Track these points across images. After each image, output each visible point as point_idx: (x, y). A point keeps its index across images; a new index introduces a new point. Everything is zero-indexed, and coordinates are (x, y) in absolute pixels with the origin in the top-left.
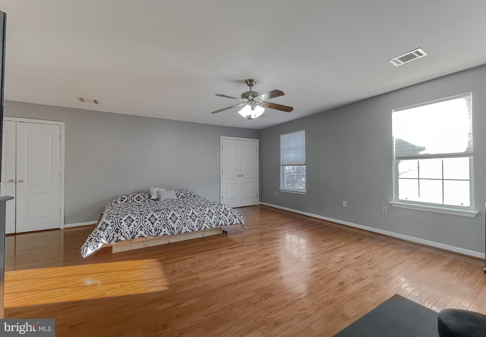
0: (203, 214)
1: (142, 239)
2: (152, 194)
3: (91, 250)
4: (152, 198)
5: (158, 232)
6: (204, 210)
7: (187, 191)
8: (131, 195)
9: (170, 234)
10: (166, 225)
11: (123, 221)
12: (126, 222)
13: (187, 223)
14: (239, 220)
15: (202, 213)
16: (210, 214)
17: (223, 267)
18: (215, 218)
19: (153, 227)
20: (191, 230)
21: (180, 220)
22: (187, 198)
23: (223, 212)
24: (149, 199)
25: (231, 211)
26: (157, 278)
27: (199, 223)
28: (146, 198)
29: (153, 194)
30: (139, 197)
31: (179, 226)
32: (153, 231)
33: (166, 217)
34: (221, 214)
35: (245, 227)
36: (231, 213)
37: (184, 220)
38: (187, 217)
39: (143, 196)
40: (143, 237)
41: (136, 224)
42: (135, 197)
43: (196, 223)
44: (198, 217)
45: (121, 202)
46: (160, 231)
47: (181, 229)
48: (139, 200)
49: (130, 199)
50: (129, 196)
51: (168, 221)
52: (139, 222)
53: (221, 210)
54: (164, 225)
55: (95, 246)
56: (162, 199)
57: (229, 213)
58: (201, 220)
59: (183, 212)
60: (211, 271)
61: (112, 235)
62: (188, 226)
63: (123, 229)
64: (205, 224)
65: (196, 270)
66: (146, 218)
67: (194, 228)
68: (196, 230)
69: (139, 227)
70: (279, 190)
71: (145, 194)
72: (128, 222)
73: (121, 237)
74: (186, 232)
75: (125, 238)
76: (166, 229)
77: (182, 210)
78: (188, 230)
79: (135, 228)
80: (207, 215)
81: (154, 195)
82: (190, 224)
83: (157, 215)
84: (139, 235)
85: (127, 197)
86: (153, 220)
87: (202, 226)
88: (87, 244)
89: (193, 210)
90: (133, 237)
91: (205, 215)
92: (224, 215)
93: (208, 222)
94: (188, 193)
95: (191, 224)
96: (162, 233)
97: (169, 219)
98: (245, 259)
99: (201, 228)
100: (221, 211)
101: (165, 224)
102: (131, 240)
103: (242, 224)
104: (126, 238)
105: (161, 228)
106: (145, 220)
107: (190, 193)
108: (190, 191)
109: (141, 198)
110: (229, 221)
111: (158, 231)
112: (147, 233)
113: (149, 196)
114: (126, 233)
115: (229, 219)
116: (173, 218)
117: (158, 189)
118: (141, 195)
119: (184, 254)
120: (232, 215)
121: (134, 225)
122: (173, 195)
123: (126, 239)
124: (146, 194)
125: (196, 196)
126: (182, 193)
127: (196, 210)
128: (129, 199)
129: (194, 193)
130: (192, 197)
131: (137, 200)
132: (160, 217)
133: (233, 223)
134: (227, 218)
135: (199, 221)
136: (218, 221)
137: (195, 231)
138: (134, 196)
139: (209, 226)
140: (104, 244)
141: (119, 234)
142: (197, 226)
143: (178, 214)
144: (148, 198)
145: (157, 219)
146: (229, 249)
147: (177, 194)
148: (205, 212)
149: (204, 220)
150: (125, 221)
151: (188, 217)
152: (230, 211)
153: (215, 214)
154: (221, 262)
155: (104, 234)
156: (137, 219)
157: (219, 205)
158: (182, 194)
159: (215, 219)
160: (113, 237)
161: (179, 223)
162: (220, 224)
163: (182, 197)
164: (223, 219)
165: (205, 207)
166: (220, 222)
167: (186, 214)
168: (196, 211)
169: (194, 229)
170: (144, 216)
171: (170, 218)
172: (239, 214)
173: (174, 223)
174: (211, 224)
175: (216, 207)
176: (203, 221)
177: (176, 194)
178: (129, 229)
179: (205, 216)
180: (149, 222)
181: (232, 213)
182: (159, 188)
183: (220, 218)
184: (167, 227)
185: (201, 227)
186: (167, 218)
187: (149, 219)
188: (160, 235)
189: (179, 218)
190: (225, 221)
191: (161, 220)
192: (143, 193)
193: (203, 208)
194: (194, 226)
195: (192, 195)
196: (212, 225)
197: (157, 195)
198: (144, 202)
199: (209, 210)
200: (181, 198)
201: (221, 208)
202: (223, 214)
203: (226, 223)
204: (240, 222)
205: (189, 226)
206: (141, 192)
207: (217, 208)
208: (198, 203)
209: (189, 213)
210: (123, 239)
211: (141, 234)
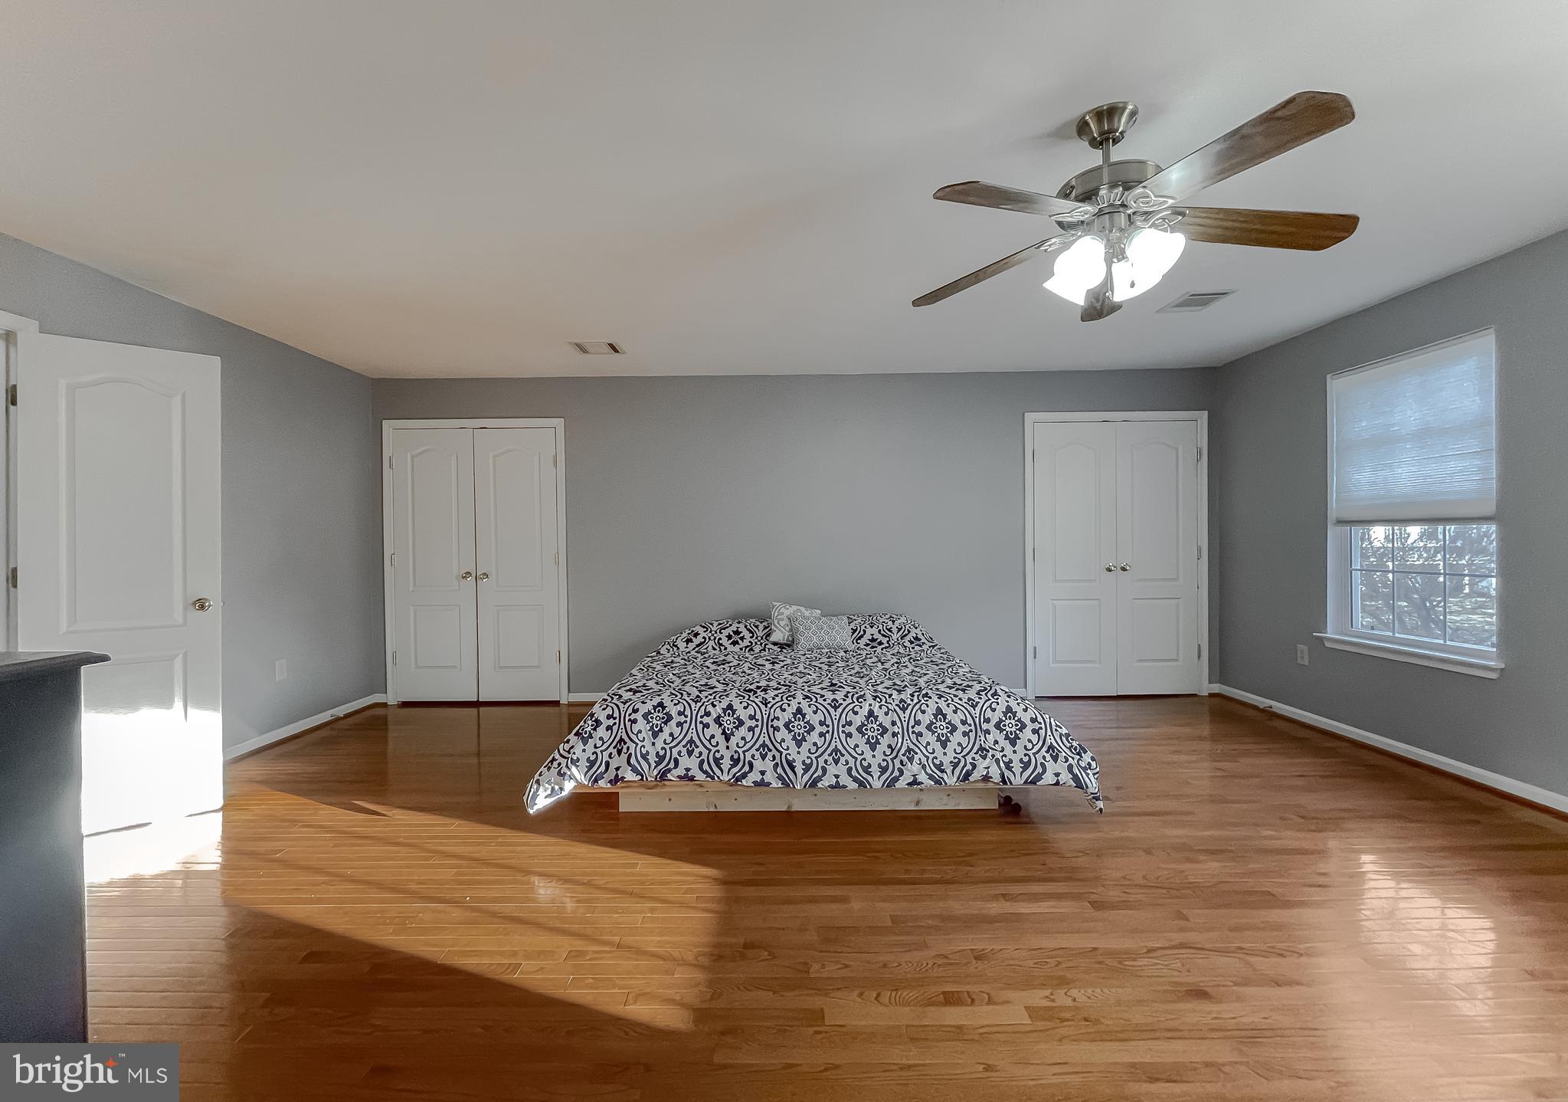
0: (912, 723)
1: (689, 787)
2: (775, 625)
3: (546, 797)
4: (773, 638)
5: (742, 772)
6: (918, 706)
7: (893, 622)
8: (715, 624)
9: (780, 785)
10: (771, 747)
11: (639, 716)
12: (648, 722)
13: (844, 751)
14: (1070, 768)
15: (907, 719)
16: (942, 728)
17: (944, 993)
18: (960, 744)
19: (728, 748)
20: (855, 780)
21: (822, 735)
22: (886, 648)
23: (998, 726)
24: (767, 642)
25: (1036, 726)
26: (683, 959)
27: (891, 757)
28: (757, 638)
29: (777, 627)
30: (737, 633)
31: (816, 758)
32: (726, 763)
33: (772, 717)
34: (988, 732)
35: (1100, 804)
36: (1035, 731)
37: (834, 740)
38: (848, 729)
39: (748, 630)
40: (692, 779)
41: (677, 731)
42: (726, 632)
43: (880, 757)
44: (889, 733)
45: (687, 644)
46: (747, 768)
47: (819, 772)
48: (735, 643)
49: (712, 638)
50: (711, 626)
51: (779, 736)
52: (686, 726)
53: (989, 714)
54: (764, 745)
55: (557, 787)
56: (803, 643)
57: (1027, 733)
58: (899, 745)
59: (836, 708)
60: (886, 995)
61: (606, 758)
62: (847, 763)
63: (637, 744)
64: (915, 768)
65: (832, 969)
66: (708, 714)
67: (869, 773)
68: (877, 784)
69: (683, 743)
70: (1321, 639)
71: (758, 623)
72: (655, 722)
73: (626, 771)
74: (837, 786)
75: (638, 773)
76: (769, 764)
77: (832, 697)
78: (846, 780)
79: (671, 745)
80: (929, 727)
81: (779, 630)
82: (857, 756)
83: (745, 708)
84: (680, 771)
85: (705, 632)
86: (728, 722)
87: (901, 772)
88: (540, 775)
89: (873, 702)
90: (663, 776)
91: (917, 729)
92: (1001, 738)
93: (928, 758)
94: (895, 630)
95: (860, 758)
96: (754, 776)
97: (782, 728)
98: (1063, 982)
99: (896, 779)
100: (987, 721)
101: (768, 742)
102: (655, 783)
103: (1083, 789)
104: (642, 776)
105: (753, 756)
106: (706, 720)
107: (899, 630)
108: (903, 620)
109: (741, 635)
110: (1025, 769)
111: (741, 764)
112: (706, 766)
113: (767, 630)
114: (644, 757)
115: (1026, 759)
116: (797, 723)
117: (795, 608)
118: (746, 627)
119: (818, 872)
120: (1040, 743)
121: (671, 735)
122: (840, 634)
123: (642, 779)
124: (761, 622)
125: (923, 640)
126: (872, 627)
127: (883, 703)
128: (709, 638)
129: (918, 631)
130: (907, 644)
131: (730, 641)
132: (752, 717)
133: (1039, 777)
134: (1015, 752)
135: (893, 750)
136: (973, 759)
137: (871, 787)
138: (724, 629)
139: (931, 777)
140: (579, 784)
141: (624, 756)
142: (884, 770)
143: (815, 712)
144: (764, 637)
145: (741, 723)
146: (1004, 895)
147: (854, 631)
148: (920, 716)
149: (912, 746)
150: (645, 716)
151: (852, 729)
152: (1030, 726)
153: (962, 728)
154: (946, 957)
155: (584, 750)
156: (680, 713)
157: (986, 694)
158: (874, 631)
159: (959, 749)
160: (607, 765)
161: (818, 749)
162: (976, 775)
163: (873, 640)
164: (993, 756)
165: (926, 695)
166: (982, 765)
167: (844, 715)
168: (885, 709)
169: (870, 778)
170: (703, 708)
171: (787, 726)
172: (1075, 744)
173: (799, 744)
174: (940, 767)
175: (969, 699)
176: (909, 750)
177: (852, 629)
178: (653, 744)
179: (920, 734)
180: (714, 729)
181: (1042, 732)
182: (799, 607)
183: (981, 749)
184: (774, 757)
185: (896, 773)
186: (776, 723)
187: (718, 721)
188: (744, 782)
189: (819, 729)
190: (1002, 765)
191: (755, 727)
192: (754, 620)
193: (912, 700)
194: (870, 766)
195: (906, 635)
196: (945, 777)
197: (787, 629)
198: (748, 649)
199: (939, 711)
200: (867, 645)
201: (990, 706)
202: (995, 734)
203: (1007, 773)
204: (1075, 778)
205: (851, 764)
206: (747, 617)
207: (974, 707)
208: (913, 671)
209: (856, 713)
210: (630, 776)
211: (688, 770)
